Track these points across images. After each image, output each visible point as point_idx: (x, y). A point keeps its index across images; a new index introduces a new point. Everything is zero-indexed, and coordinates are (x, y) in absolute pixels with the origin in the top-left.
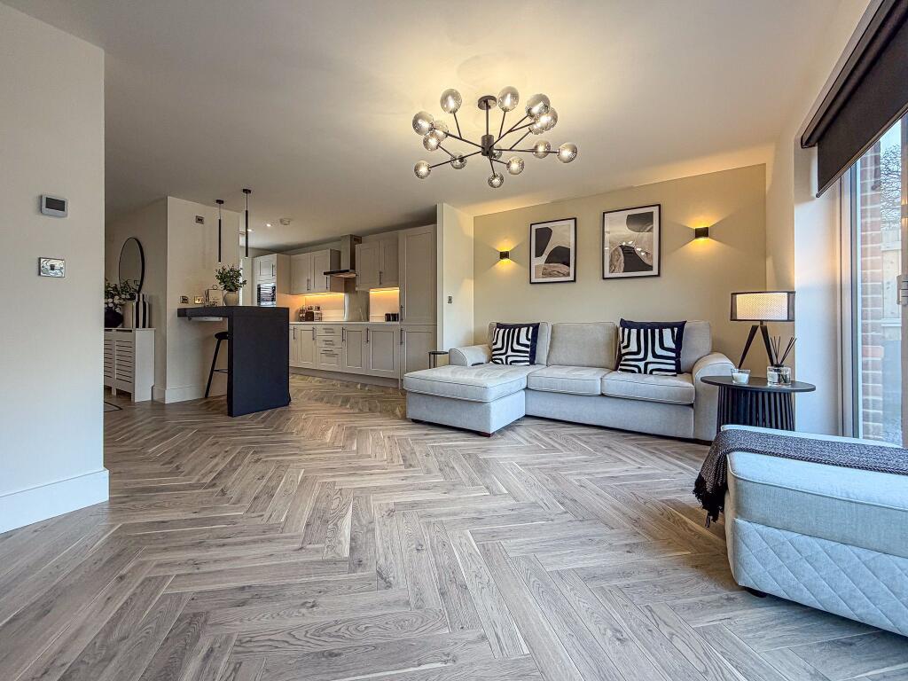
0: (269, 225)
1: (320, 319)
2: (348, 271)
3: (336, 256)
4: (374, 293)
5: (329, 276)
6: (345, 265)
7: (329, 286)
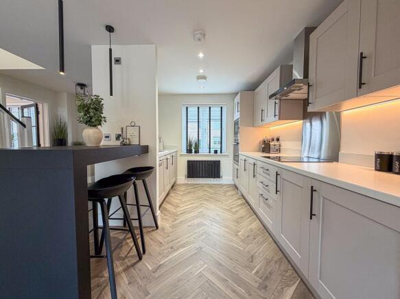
0: (201, 55)
1: (279, 150)
5: (277, 101)
7: (277, 113)
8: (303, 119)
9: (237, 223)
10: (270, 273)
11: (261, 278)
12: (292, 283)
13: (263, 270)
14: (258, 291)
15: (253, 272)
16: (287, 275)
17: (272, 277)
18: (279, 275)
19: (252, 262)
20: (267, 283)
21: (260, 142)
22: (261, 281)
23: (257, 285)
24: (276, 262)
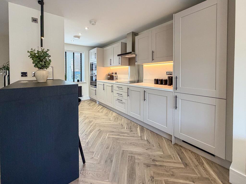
0: (86, 28)
1: (117, 79)
2: (130, 53)
3: (124, 46)
4: (145, 66)
5: (120, 57)
6: (129, 49)
7: (120, 63)
8: (129, 66)
9: (106, 115)
10: (130, 127)
11: (129, 129)
12: (137, 127)
13: (128, 127)
14: (130, 133)
15: (125, 129)
16: (135, 125)
17: (132, 128)
18: (133, 126)
19: (123, 126)
20: (131, 130)
21: (107, 74)
22: (129, 130)
23: (129, 132)
24: (130, 123)
